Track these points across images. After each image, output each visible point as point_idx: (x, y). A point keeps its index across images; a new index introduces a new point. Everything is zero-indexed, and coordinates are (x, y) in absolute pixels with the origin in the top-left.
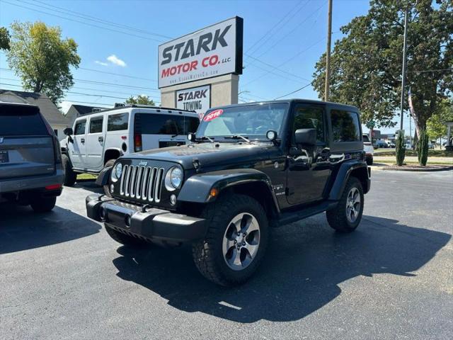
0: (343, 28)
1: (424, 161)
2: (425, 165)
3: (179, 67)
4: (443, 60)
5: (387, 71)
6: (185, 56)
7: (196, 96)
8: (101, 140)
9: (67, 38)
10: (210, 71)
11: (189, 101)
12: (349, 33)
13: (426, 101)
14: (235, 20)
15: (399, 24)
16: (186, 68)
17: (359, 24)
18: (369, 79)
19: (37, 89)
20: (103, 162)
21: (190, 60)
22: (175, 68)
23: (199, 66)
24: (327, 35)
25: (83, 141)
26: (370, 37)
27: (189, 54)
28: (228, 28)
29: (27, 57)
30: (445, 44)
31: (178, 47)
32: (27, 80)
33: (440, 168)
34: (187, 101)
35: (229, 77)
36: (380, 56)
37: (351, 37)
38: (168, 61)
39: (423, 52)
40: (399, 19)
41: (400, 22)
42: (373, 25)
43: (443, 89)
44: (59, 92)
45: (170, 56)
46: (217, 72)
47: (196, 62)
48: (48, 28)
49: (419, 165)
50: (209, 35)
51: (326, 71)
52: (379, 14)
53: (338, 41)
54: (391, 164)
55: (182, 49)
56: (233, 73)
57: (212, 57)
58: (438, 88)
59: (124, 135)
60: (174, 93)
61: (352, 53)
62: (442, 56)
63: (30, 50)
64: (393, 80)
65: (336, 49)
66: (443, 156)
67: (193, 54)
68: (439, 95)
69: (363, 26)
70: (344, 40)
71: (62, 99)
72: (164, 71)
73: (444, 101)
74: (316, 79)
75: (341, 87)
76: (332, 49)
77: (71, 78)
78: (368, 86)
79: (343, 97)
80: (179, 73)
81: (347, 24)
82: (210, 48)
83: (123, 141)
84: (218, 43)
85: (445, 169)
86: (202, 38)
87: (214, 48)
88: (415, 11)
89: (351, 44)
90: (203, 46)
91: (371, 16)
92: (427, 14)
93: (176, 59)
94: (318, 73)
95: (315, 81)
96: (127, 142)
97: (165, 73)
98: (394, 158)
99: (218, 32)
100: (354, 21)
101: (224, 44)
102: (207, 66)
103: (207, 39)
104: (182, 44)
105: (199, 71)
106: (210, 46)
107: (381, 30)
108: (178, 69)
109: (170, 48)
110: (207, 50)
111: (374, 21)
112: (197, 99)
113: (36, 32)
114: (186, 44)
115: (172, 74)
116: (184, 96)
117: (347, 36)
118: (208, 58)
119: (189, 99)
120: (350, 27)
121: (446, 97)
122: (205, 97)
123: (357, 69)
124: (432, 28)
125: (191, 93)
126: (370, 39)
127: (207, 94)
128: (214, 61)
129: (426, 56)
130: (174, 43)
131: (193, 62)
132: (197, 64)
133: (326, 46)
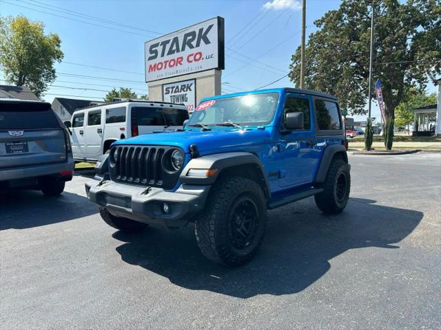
0: (317, 21)
1: (389, 146)
2: (390, 149)
3: (166, 62)
4: (409, 52)
5: (358, 63)
6: (171, 52)
7: (182, 89)
8: (100, 131)
9: (51, 33)
10: (194, 66)
11: (175, 94)
12: (322, 27)
13: (393, 91)
14: (216, 20)
15: (369, 18)
16: (172, 63)
17: (331, 18)
18: (341, 70)
19: (20, 83)
20: (102, 152)
21: (175, 56)
22: (161, 63)
23: (185, 62)
24: (302, 29)
25: (82, 133)
26: (341, 30)
27: (174, 51)
28: (210, 27)
29: (9, 51)
30: (411, 36)
31: (164, 44)
32: (9, 74)
33: (404, 151)
34: (173, 94)
35: (213, 72)
36: (351, 49)
37: (324, 31)
38: (155, 57)
39: (391, 44)
40: (368, 13)
41: (369, 16)
42: (345, 19)
43: (410, 78)
44: (41, 86)
45: (156, 52)
46: (201, 67)
47: (182, 58)
48: (30, 22)
49: (385, 149)
50: (193, 34)
51: (301, 62)
52: (350, 8)
53: (312, 34)
54: (360, 150)
55: (168, 47)
56: (216, 69)
57: (197, 54)
58: (405, 78)
59: (122, 127)
60: (160, 88)
61: (326, 46)
62: (409, 48)
63: (12, 44)
64: (364, 70)
65: (311, 42)
66: (409, 141)
67: (178, 51)
68: (406, 84)
69: (335, 20)
70: (318, 33)
71: (45, 92)
72: (151, 66)
73: (411, 89)
74: (292, 70)
75: (315, 78)
76: (306, 42)
77: (54, 72)
78: (341, 77)
79: (317, 88)
80: (165, 68)
81: (320, 19)
82: (194, 45)
83: (121, 132)
84: (202, 41)
85: (408, 153)
86: (186, 36)
87: (198, 45)
88: (383, 5)
89: (324, 37)
90: (187, 43)
91: (343, 10)
92: (394, 8)
93: (163, 55)
94: (295, 65)
95: (292, 72)
96: (125, 133)
97: (152, 68)
98: (363, 144)
99: (201, 30)
100: (327, 15)
101: (207, 42)
102: (191, 62)
103: (191, 37)
104: (168, 42)
105: (185, 67)
106: (194, 43)
107: (352, 24)
108: (164, 64)
109: (156, 45)
110: (191, 47)
111: (345, 15)
112: (183, 93)
113: (17, 26)
114: (171, 41)
115: (158, 69)
116: (170, 90)
117: (320, 30)
118: (192, 55)
119: (175, 92)
120: (323, 20)
121: (412, 86)
122: (190, 90)
123: (330, 61)
124: (399, 21)
125: (178, 87)
126: (342, 32)
127: (193, 87)
128: (198, 57)
129: (394, 48)
130: (160, 41)
131: (178, 59)
132: (182, 60)
133: (301, 40)
